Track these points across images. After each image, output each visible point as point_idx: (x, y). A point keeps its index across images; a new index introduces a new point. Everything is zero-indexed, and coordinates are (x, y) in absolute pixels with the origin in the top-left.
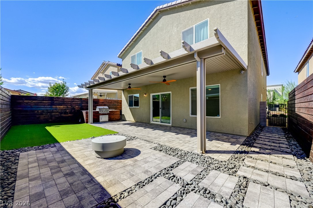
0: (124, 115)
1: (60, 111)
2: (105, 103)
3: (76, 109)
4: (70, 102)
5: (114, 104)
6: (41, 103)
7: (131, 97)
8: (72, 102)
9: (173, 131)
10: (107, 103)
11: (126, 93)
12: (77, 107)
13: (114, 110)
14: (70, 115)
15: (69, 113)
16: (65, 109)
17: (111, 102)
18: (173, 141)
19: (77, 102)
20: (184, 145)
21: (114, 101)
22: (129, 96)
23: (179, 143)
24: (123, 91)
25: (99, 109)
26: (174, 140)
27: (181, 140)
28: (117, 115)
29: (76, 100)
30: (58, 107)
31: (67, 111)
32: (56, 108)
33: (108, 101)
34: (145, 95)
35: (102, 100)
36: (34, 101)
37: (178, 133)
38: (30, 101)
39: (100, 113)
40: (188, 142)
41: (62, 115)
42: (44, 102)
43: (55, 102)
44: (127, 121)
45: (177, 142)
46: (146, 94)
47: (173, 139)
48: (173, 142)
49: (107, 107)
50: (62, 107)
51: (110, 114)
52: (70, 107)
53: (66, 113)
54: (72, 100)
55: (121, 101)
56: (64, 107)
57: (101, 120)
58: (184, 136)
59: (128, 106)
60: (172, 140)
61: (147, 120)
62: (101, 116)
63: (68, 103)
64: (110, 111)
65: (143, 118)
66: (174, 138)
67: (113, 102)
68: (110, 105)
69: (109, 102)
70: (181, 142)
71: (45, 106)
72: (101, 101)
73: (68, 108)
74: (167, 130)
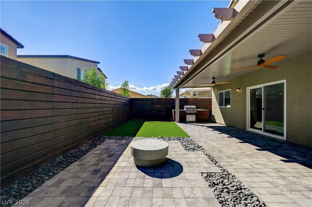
0: (213, 115)
1: (157, 109)
2: (194, 102)
3: (169, 108)
4: (164, 102)
5: (204, 103)
6: (146, 103)
7: (221, 94)
8: (166, 102)
9: (280, 152)
10: (197, 102)
11: (216, 90)
12: (169, 106)
13: (202, 110)
14: (164, 113)
15: (163, 111)
16: (161, 108)
17: (201, 101)
18: (260, 173)
19: (169, 102)
20: (284, 193)
21: (205, 100)
22: (220, 93)
23: (271, 183)
24: (213, 88)
25: (186, 108)
26: (264, 173)
27: (284, 178)
28: (205, 115)
29: (169, 100)
30: (156, 106)
31: (162, 110)
32: (155, 107)
33: (197, 101)
34: (238, 90)
35: (191, 99)
36: (142, 102)
37: (290, 159)
38: (140, 102)
39: (187, 113)
40: (303, 189)
41: (159, 113)
42: (148, 102)
43: (154, 102)
44: (217, 123)
45: (270, 179)
46: (240, 89)
47: (265, 170)
48: (259, 175)
49: (194, 106)
50: (159, 106)
51: (197, 114)
52: (164, 106)
53: (161, 111)
54: (166, 100)
55: (211, 99)
56: (160, 106)
57: (187, 120)
58: (303, 170)
59: (218, 105)
60: (259, 170)
61: (241, 126)
62: (187, 116)
63: (163, 103)
64: (197, 111)
65: (236, 122)
66: (271, 167)
67: (203, 101)
68: (200, 104)
69: (199, 101)
70: (280, 182)
71: (149, 106)
72: (190, 101)
73: (163, 107)
74: (271, 146)
